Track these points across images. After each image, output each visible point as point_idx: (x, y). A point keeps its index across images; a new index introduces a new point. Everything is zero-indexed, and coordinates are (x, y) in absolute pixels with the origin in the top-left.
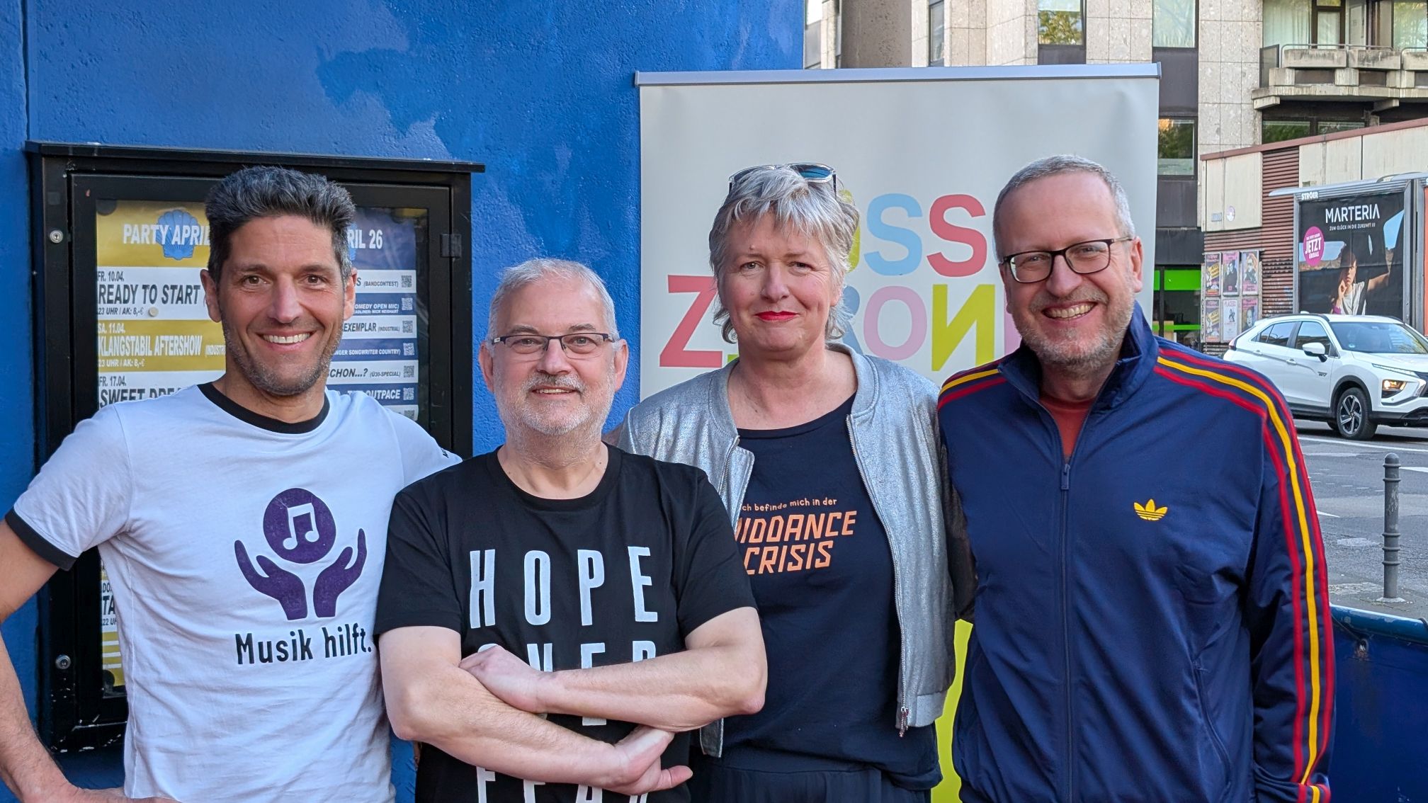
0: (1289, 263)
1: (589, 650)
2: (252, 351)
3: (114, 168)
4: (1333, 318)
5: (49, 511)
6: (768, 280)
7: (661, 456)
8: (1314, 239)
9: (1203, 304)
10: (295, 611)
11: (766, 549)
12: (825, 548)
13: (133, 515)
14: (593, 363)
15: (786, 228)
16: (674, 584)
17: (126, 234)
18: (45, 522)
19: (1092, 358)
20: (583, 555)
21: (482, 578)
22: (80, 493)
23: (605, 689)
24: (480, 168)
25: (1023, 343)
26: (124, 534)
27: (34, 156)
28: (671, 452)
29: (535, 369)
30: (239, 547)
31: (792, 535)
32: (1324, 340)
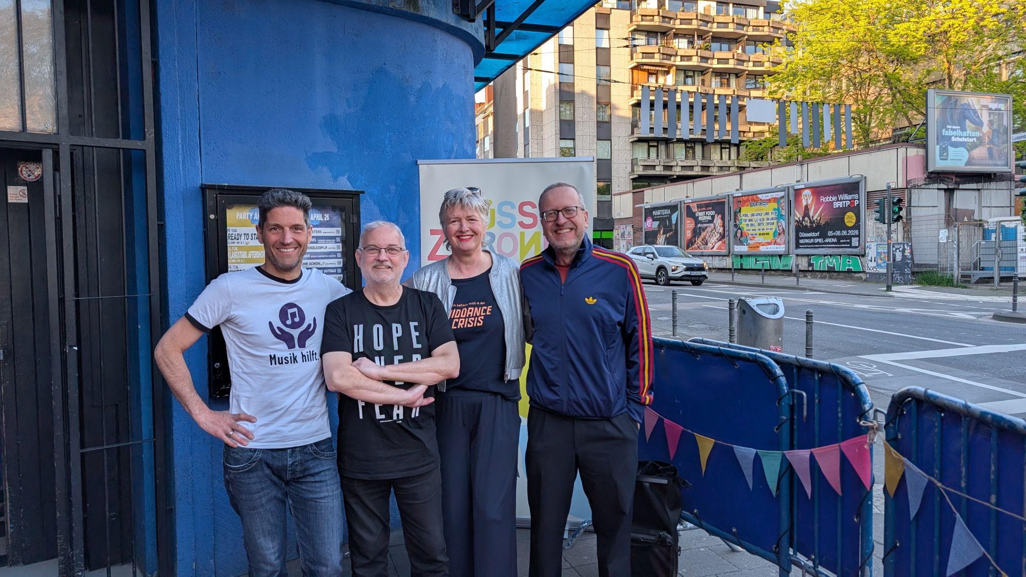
0: (641, 229)
1: (397, 358)
2: (275, 254)
3: (237, 193)
4: (656, 246)
5: (201, 312)
6: (461, 225)
7: (424, 289)
8: (649, 221)
9: (614, 242)
10: (291, 346)
11: (460, 320)
12: (481, 319)
13: (232, 313)
14: (396, 258)
15: (466, 208)
16: (427, 334)
17: (237, 216)
18: (199, 316)
19: (570, 248)
20: (394, 326)
21: (358, 335)
22: (212, 306)
23: (403, 371)
24: (363, 192)
25: (549, 245)
26: (229, 320)
27: (204, 188)
28: (428, 287)
29: (375, 259)
30: (270, 324)
31: (470, 315)
32: (653, 253)
